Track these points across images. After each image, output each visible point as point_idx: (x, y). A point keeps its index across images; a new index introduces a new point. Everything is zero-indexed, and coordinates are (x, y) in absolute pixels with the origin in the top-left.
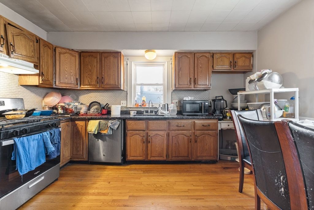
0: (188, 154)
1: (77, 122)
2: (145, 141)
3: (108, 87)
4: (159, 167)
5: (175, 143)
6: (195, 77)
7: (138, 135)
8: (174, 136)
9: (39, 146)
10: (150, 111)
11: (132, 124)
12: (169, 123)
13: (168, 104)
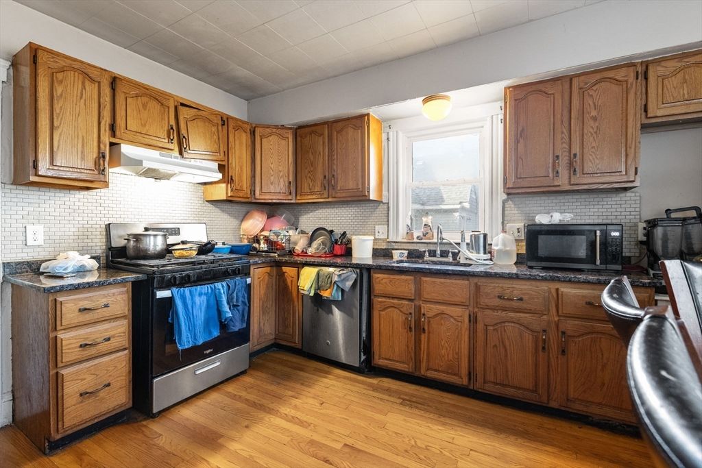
0: (536, 385)
1: (285, 269)
2: (413, 326)
3: (344, 195)
4: (447, 401)
5: (495, 346)
6: (573, 152)
7: (397, 310)
8: (493, 326)
9: (208, 307)
10: (441, 251)
11: (384, 281)
12: (478, 287)
13: (485, 236)
